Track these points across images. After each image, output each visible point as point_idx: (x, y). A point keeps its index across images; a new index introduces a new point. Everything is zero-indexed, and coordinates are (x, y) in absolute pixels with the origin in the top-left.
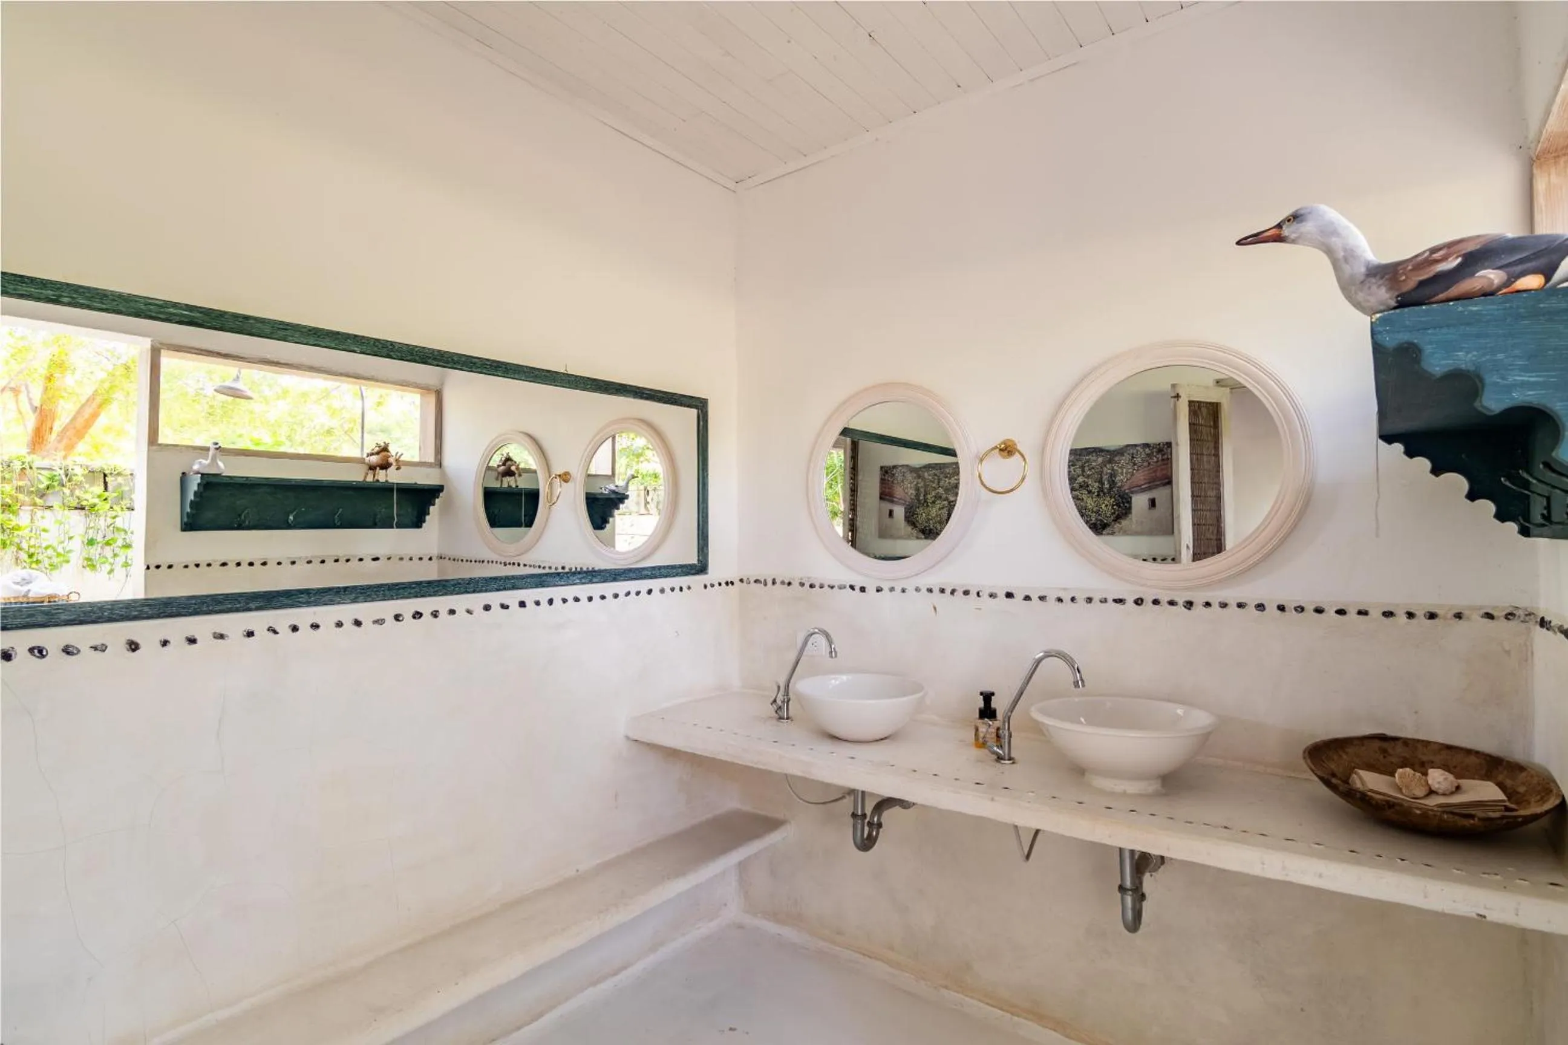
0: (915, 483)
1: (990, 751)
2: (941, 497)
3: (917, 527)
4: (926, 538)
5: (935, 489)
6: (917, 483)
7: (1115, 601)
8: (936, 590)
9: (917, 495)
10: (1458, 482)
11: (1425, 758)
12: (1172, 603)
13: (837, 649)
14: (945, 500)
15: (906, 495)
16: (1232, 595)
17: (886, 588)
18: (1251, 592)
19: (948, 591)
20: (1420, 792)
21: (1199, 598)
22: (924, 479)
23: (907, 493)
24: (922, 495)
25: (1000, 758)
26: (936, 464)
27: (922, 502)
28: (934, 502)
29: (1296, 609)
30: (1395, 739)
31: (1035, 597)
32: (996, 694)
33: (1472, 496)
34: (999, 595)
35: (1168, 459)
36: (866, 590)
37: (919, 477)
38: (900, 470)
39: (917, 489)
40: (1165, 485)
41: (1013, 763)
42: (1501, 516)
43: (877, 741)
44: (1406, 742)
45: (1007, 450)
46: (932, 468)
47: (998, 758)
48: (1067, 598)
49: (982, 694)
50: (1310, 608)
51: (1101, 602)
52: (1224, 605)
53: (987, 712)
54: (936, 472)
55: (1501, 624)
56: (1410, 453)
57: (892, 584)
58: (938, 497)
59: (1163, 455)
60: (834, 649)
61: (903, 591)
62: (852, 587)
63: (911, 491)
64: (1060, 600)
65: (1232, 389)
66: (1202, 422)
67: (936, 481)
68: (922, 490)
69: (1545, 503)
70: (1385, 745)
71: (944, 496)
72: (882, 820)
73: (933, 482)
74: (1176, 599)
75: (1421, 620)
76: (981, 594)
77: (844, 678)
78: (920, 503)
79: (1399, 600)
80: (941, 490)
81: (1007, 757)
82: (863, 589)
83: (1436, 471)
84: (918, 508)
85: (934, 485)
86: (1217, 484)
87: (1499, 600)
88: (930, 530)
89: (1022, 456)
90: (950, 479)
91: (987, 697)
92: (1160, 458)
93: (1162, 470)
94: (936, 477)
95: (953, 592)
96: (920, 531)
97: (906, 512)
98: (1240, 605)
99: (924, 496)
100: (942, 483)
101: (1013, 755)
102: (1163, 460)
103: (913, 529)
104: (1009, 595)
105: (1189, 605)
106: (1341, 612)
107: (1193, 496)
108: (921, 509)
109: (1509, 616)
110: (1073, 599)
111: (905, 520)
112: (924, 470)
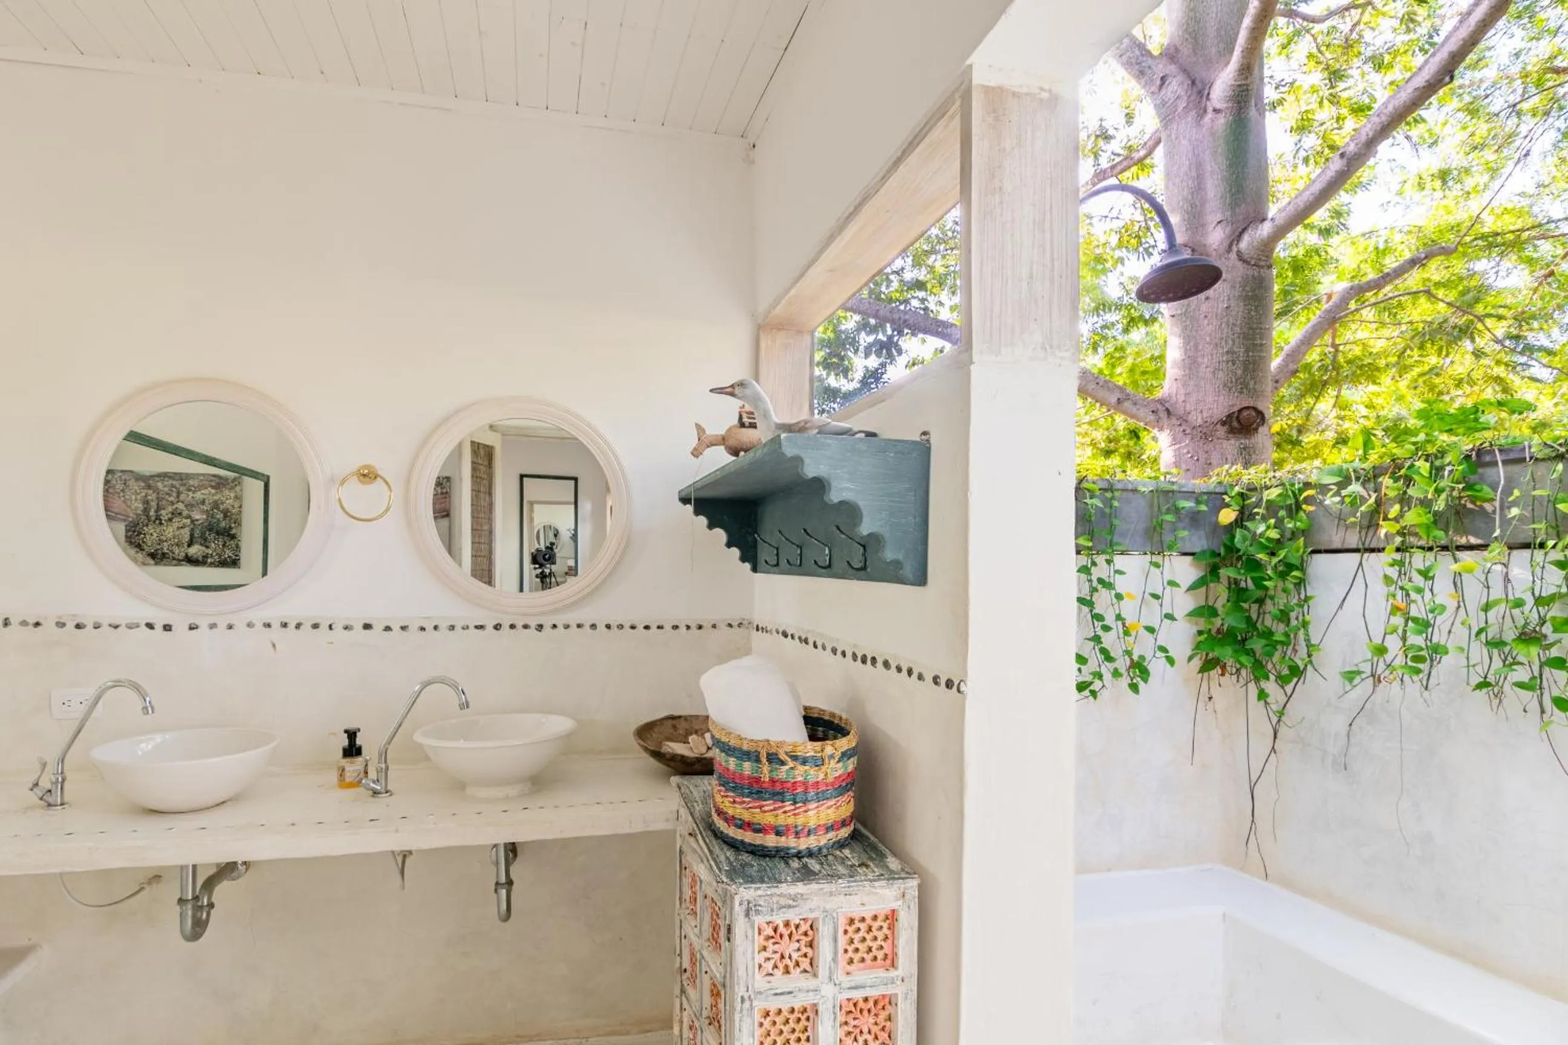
0: (143, 494)
1: (365, 788)
2: (180, 514)
3: (143, 550)
4: (156, 564)
5: (172, 503)
6: (146, 496)
7: (476, 627)
8: (276, 625)
9: (146, 511)
10: (720, 534)
11: (697, 727)
12: (526, 627)
13: (153, 703)
14: (186, 518)
15: (129, 510)
16: (573, 618)
17: (203, 624)
18: (586, 615)
19: (292, 626)
20: (704, 750)
21: (548, 622)
22: (156, 490)
23: (130, 507)
24: (153, 510)
25: (376, 793)
26: (175, 474)
27: (153, 518)
28: (170, 520)
29: (618, 627)
30: (680, 717)
31: (396, 627)
32: (362, 730)
33: (729, 545)
34: (355, 626)
35: (447, 493)
36: (173, 628)
37: (149, 487)
38: (120, 477)
39: (146, 502)
40: (443, 517)
41: (391, 795)
42: (743, 559)
43: (218, 805)
44: (686, 718)
45: (368, 475)
46: (170, 477)
47: (375, 793)
48: (429, 627)
49: (346, 731)
50: (627, 625)
51: (463, 628)
52: (567, 627)
53: (352, 750)
54: (174, 482)
55: (736, 630)
56: (697, 512)
57: (212, 620)
58: (176, 513)
59: (442, 488)
60: (150, 702)
61: (230, 627)
62: (150, 626)
63: (136, 504)
64: (423, 629)
65: (503, 435)
66: (480, 462)
67: (174, 494)
68: (154, 504)
69: (775, 552)
70: (674, 722)
71: (185, 513)
72: (213, 900)
73: (170, 495)
74: (529, 623)
75: (694, 630)
76: (333, 627)
77: (158, 738)
78: (149, 520)
79: (682, 619)
80: (181, 506)
81: (383, 791)
82: (167, 628)
83: (711, 526)
84: (147, 525)
85: (172, 499)
86: (490, 520)
87: (735, 616)
88: (164, 554)
89: (387, 483)
90: (194, 492)
91: (352, 735)
92: (439, 492)
93: (441, 503)
94: (174, 489)
95: (298, 626)
96: (149, 555)
97: (127, 531)
98: (579, 626)
99: (156, 511)
100: (182, 497)
101: (389, 788)
102: (442, 493)
103: (137, 552)
104: (367, 627)
105: (540, 627)
106: (647, 627)
107: (473, 529)
108: (150, 527)
109: (740, 625)
110: (436, 628)
111: (126, 542)
112: (157, 479)
